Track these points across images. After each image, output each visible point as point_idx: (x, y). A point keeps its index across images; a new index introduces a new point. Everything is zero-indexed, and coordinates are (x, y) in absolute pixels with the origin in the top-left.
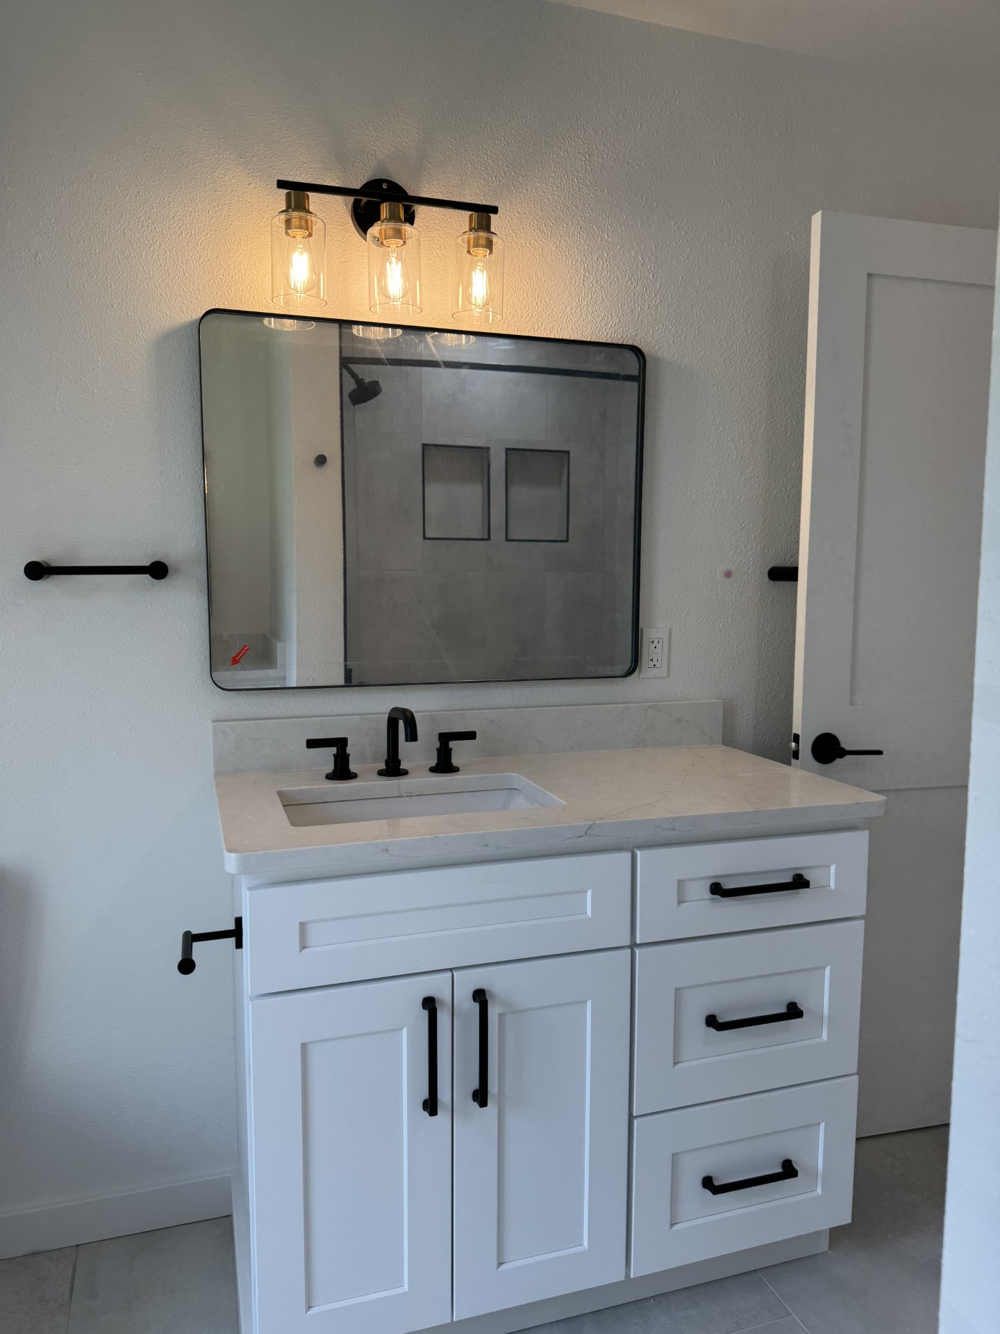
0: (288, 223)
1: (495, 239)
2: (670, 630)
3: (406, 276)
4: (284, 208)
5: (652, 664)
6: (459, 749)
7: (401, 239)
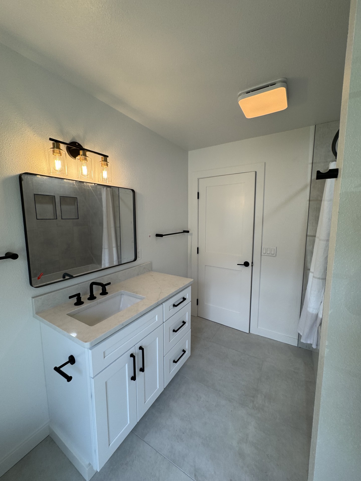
0: (54, 151)
1: (108, 163)
4: (52, 147)
7: (86, 160)
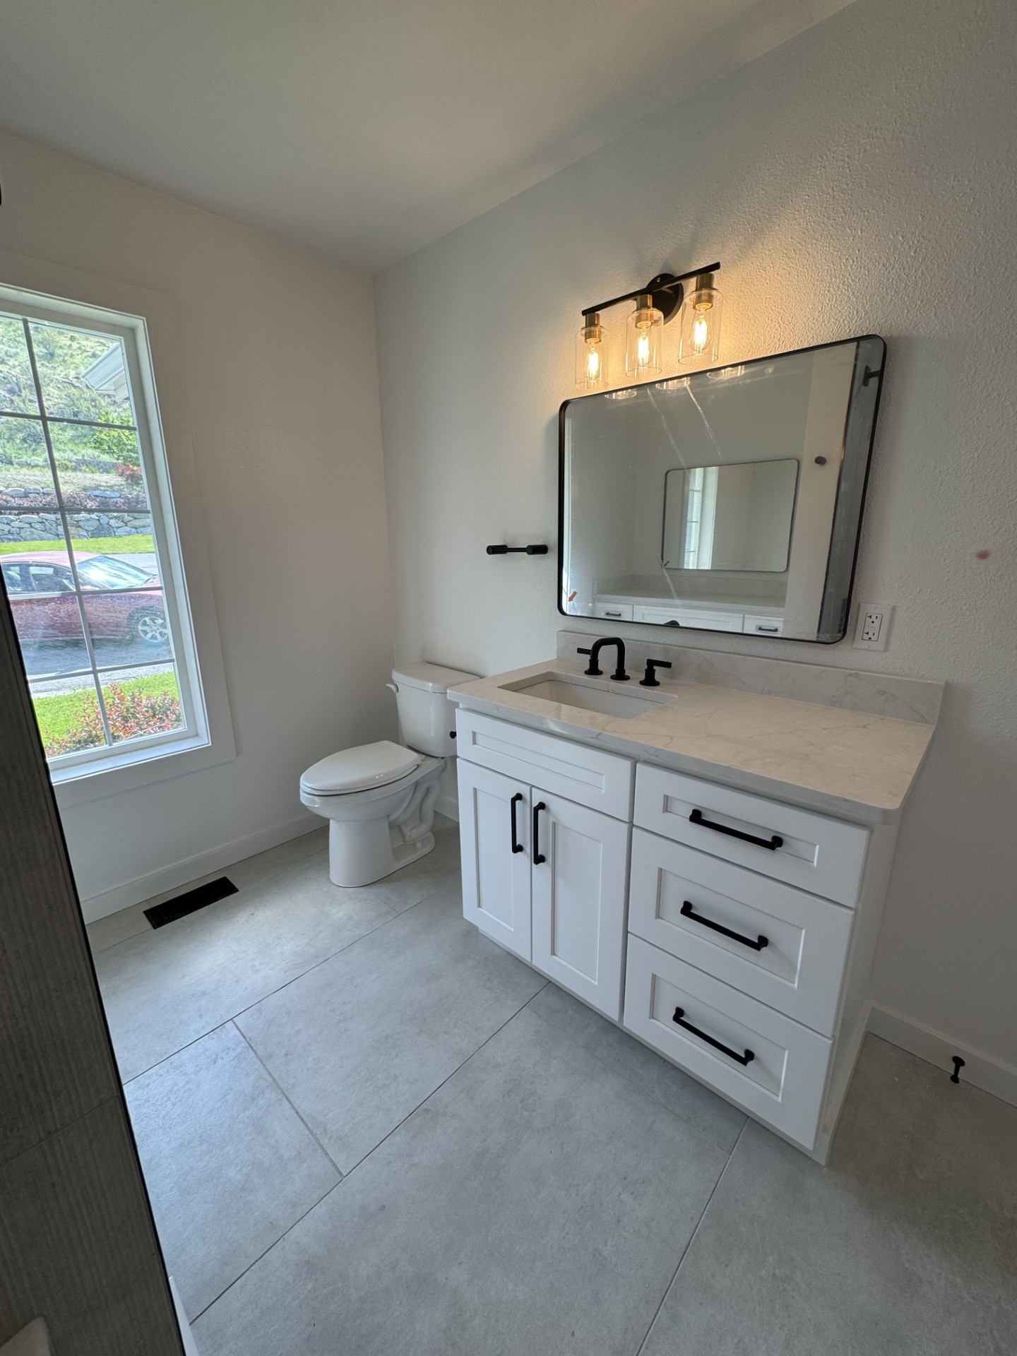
0: (586, 336)
2: (894, 609)
3: (651, 348)
5: (866, 637)
6: (659, 673)
